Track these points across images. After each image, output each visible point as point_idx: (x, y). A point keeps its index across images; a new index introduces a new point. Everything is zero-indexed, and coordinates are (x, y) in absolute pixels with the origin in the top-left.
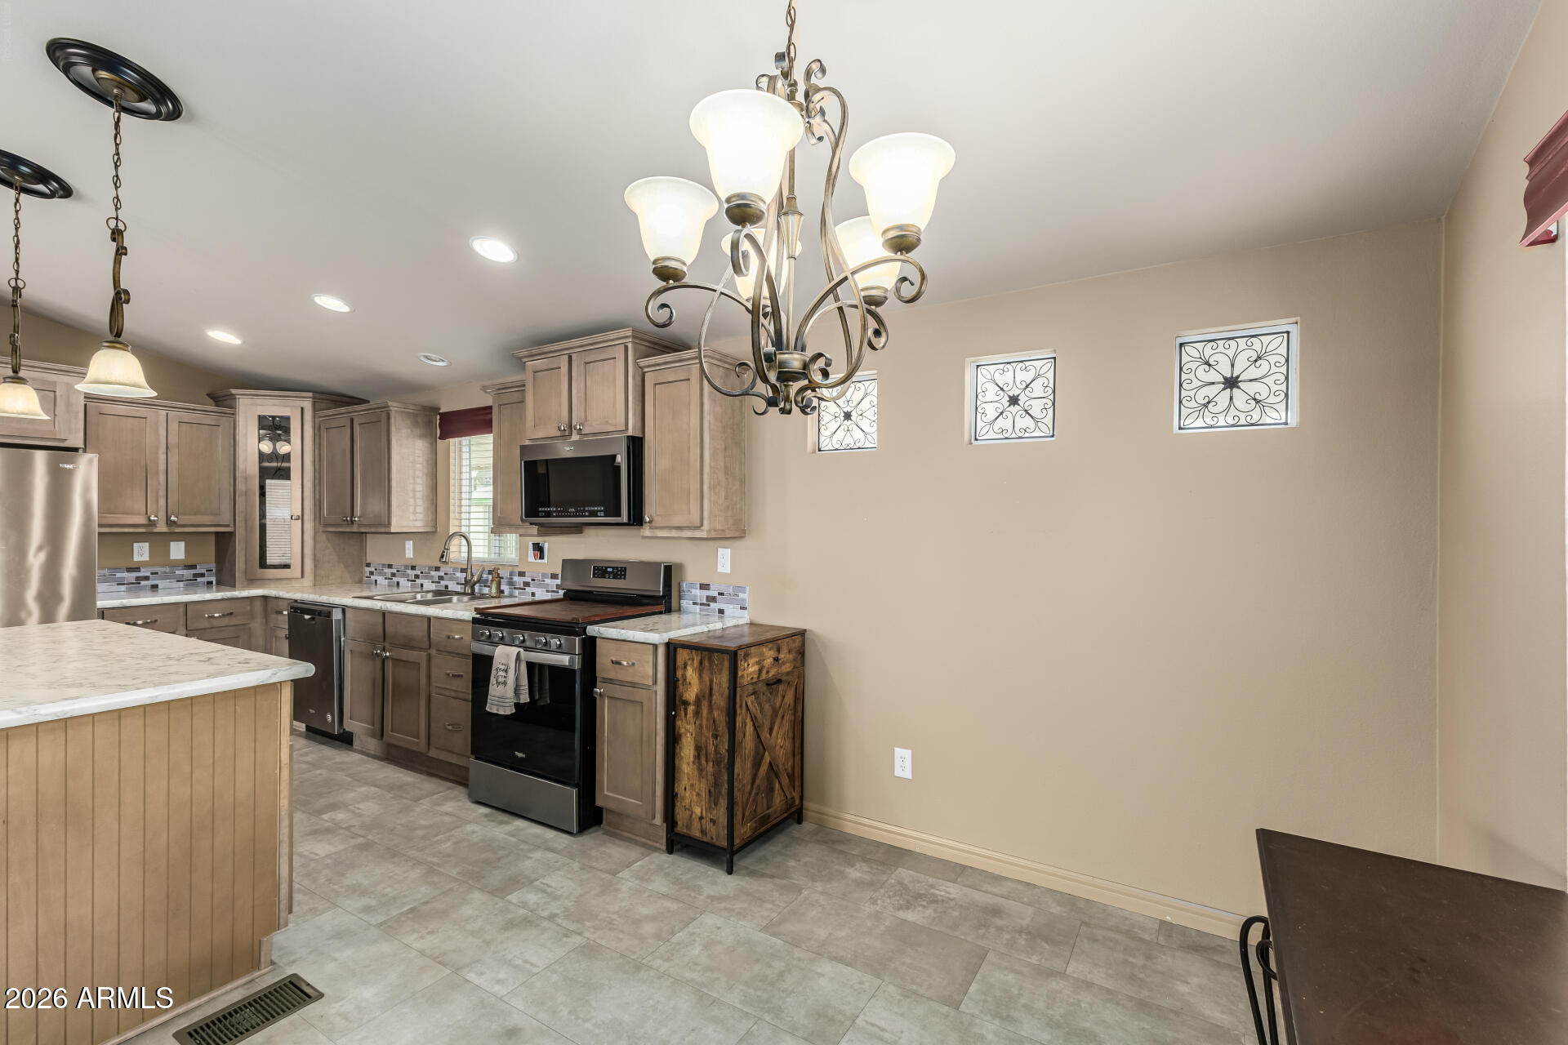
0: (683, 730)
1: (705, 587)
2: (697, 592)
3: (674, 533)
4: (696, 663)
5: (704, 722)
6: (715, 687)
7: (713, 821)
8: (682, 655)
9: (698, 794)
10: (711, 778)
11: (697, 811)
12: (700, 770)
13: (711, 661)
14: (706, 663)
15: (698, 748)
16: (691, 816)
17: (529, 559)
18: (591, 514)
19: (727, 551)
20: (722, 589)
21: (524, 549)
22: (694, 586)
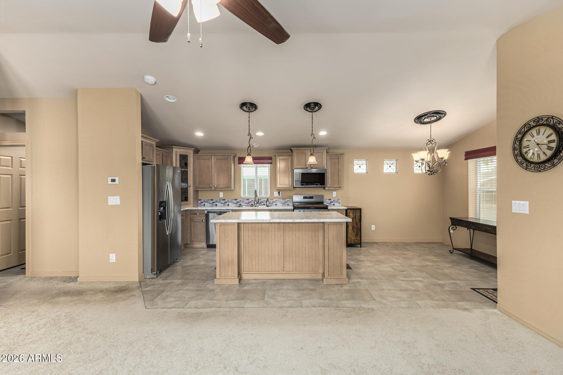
0: (349, 225)
2: (328, 201)
3: (334, 189)
4: (352, 212)
5: (354, 222)
6: (356, 216)
7: (357, 240)
8: (348, 211)
9: (353, 236)
10: (356, 232)
11: (353, 238)
12: (353, 231)
13: (355, 211)
14: (355, 212)
15: (353, 228)
16: (351, 240)
17: (274, 196)
18: (316, 185)
19: (335, 192)
20: (334, 200)
21: (272, 193)
22: (327, 199)
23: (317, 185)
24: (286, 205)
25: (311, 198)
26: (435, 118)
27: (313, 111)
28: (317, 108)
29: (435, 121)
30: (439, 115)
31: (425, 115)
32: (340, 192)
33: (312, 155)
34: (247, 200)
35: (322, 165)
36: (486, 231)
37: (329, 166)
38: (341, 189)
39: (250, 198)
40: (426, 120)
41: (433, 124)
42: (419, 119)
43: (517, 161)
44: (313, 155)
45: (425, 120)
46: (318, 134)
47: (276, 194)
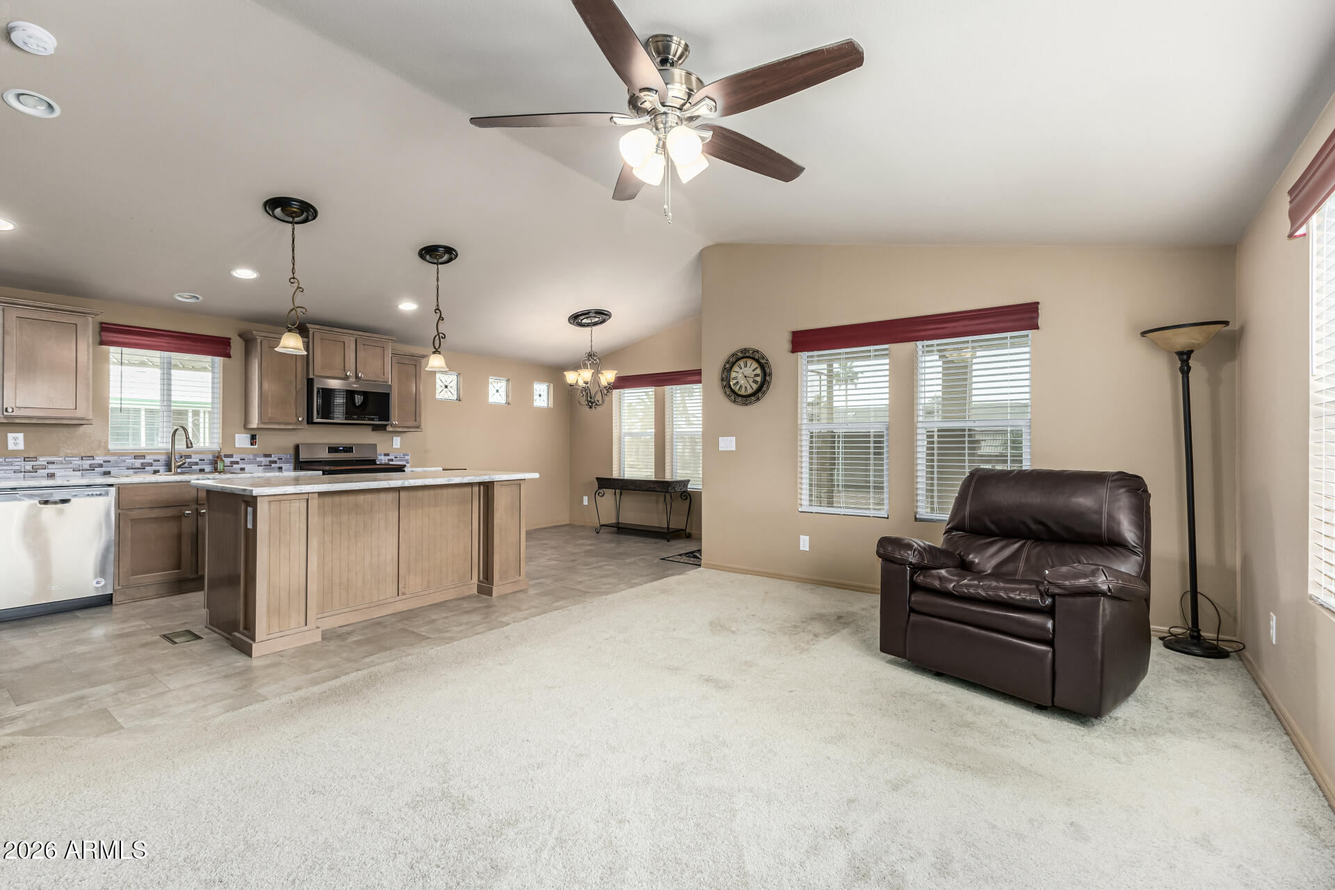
1: (386, 455)
2: (382, 457)
3: (401, 430)
17: (236, 446)
18: (370, 419)
19: (399, 439)
20: (396, 454)
21: (228, 438)
22: (380, 455)
23: (373, 420)
24: (273, 469)
25: (348, 449)
26: (597, 319)
27: (440, 260)
28: (446, 257)
29: (595, 324)
30: (602, 315)
31: (586, 314)
32: (411, 437)
33: (436, 352)
34: (135, 457)
35: (384, 374)
36: (648, 490)
37: (396, 380)
38: (419, 430)
39: (149, 454)
40: (585, 321)
41: (594, 328)
42: (576, 319)
43: (725, 393)
44: (439, 353)
45: (583, 321)
46: (397, 306)
47: (242, 440)
